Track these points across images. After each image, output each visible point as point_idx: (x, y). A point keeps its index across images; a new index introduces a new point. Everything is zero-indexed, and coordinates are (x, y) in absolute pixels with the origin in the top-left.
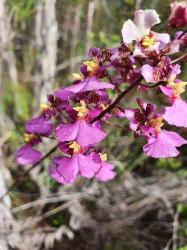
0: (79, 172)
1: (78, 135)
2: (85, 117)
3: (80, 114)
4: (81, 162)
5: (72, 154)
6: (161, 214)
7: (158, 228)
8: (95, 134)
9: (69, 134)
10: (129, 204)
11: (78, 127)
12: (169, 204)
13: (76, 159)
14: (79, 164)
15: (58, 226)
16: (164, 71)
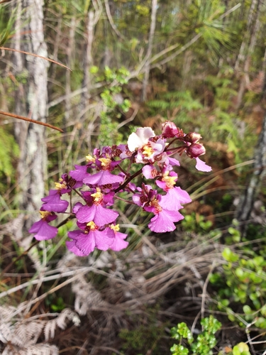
0: (96, 246)
1: (95, 217)
2: (101, 201)
3: (97, 200)
4: (97, 237)
5: (89, 231)
6: (188, 287)
7: (185, 305)
8: (109, 215)
9: (88, 216)
10: (148, 277)
11: (95, 210)
12: (198, 275)
13: (93, 235)
14: (95, 239)
15: (59, 311)
16: (161, 168)
